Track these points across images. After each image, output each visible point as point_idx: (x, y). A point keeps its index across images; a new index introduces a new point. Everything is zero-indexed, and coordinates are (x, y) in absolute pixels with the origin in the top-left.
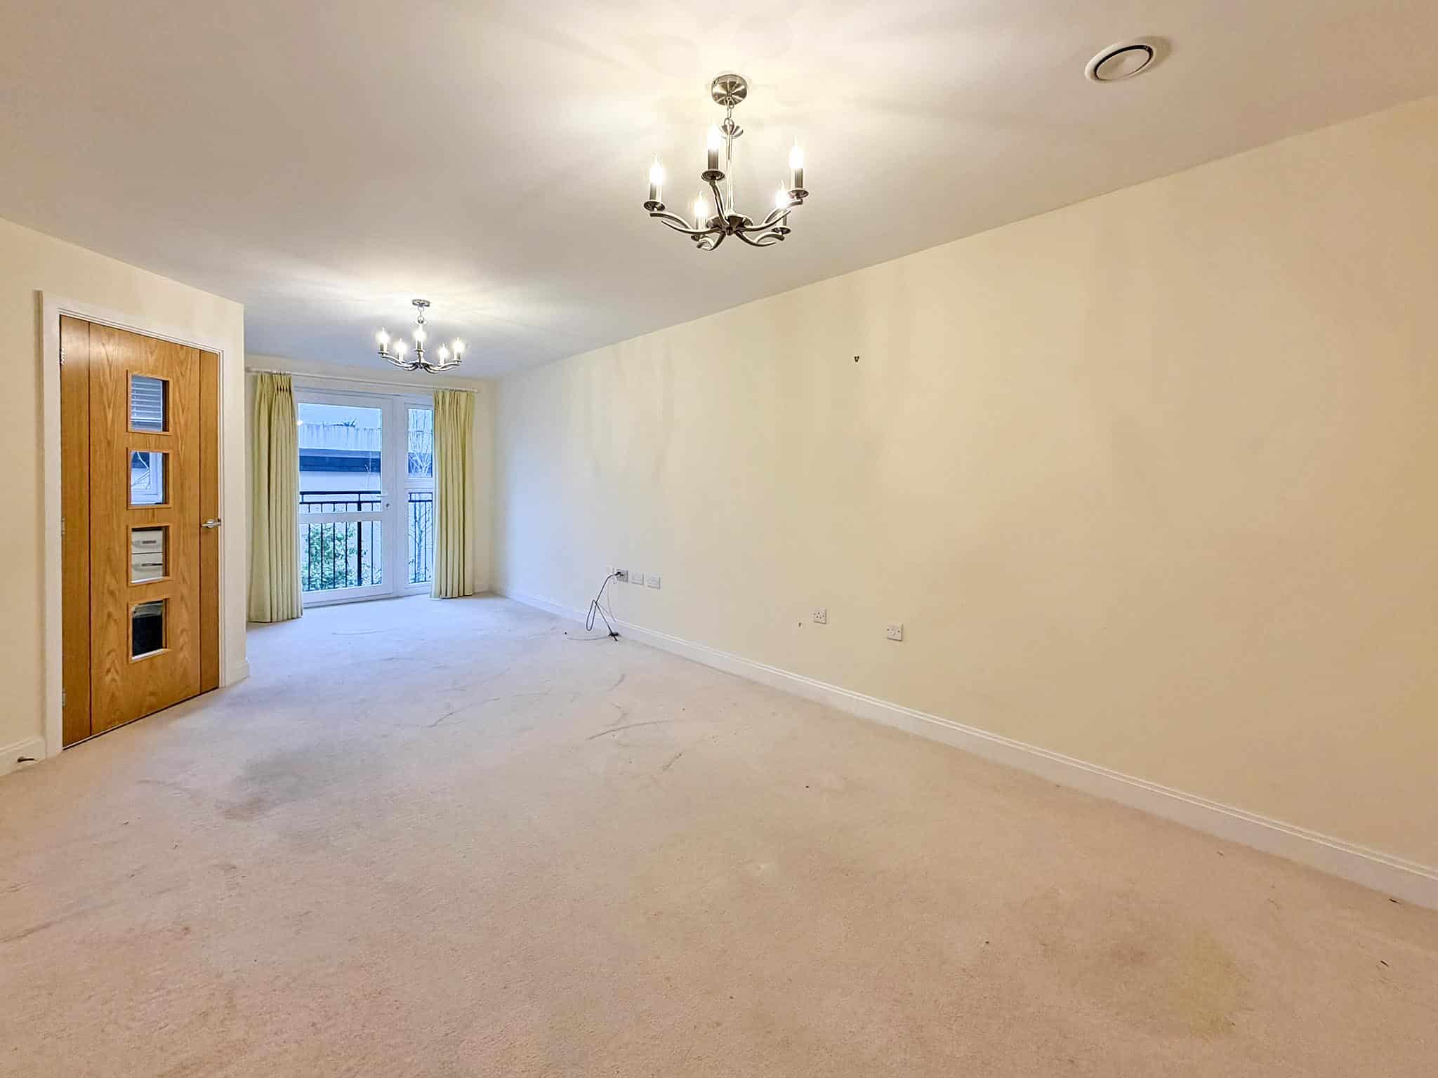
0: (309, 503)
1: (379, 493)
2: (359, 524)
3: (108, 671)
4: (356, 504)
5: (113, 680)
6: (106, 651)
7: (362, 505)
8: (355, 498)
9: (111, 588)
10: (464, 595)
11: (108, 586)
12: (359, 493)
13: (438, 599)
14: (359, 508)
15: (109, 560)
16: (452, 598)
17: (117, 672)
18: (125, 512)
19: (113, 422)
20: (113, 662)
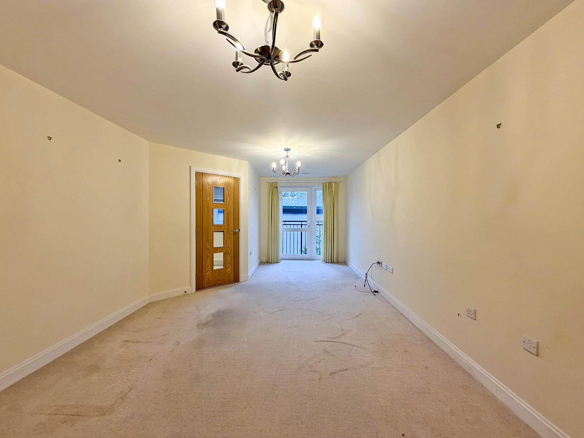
0: (287, 225)
1: (306, 221)
2: (301, 232)
3: (207, 272)
4: (300, 225)
5: (209, 274)
6: (207, 266)
7: (302, 225)
8: (300, 223)
9: (208, 248)
10: (333, 262)
11: (207, 247)
12: (301, 221)
13: (324, 262)
14: (301, 227)
15: (208, 240)
16: (329, 263)
17: (210, 272)
18: (212, 226)
19: (209, 200)
20: (209, 269)
